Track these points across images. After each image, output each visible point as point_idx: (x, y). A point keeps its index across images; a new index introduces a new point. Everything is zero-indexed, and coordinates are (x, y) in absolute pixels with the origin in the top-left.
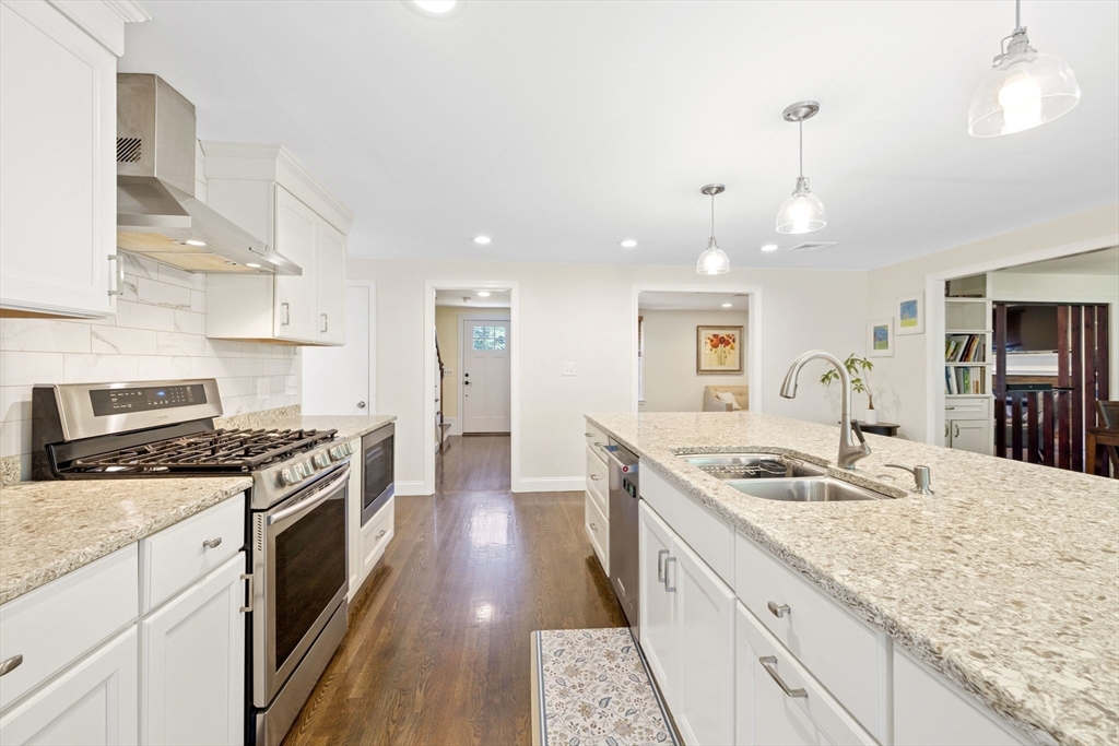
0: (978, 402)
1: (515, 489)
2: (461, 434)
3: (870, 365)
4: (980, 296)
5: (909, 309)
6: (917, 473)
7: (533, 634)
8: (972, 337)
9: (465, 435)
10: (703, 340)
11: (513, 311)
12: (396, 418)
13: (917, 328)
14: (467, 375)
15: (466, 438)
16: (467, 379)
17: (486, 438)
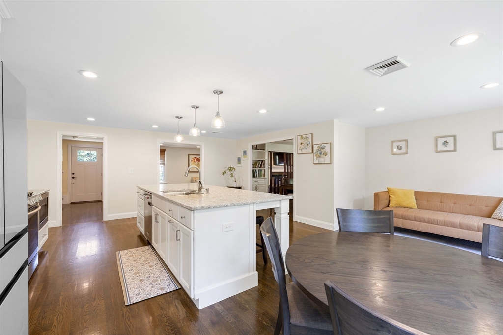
0: (263, 179)
1: (105, 219)
2: (70, 202)
3: (234, 169)
4: (264, 150)
5: (245, 152)
6: (207, 190)
7: (117, 252)
8: (262, 161)
9: (72, 203)
10: (191, 159)
11: (104, 144)
12: (49, 190)
13: (246, 159)
14: (73, 174)
15: (72, 205)
16: (73, 176)
17: (86, 204)
